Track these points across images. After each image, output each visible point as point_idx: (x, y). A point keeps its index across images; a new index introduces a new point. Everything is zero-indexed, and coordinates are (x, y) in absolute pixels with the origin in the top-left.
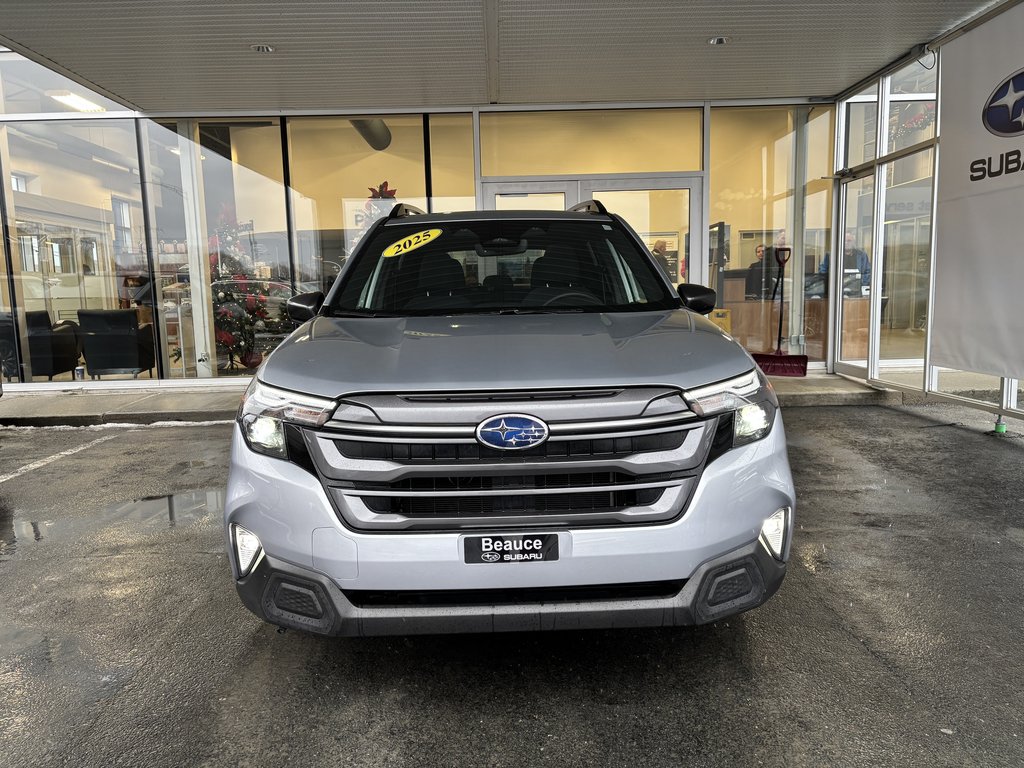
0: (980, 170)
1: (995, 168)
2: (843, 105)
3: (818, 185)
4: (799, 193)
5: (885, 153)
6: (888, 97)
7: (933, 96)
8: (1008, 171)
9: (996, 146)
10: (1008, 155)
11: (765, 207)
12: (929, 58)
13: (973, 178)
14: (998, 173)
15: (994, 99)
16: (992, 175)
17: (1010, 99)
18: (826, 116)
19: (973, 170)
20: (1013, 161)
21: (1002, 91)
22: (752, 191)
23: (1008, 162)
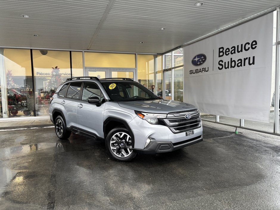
0: (191, 72)
1: (194, 72)
2: (164, 55)
3: (159, 72)
4: (155, 73)
5: (173, 67)
6: (173, 54)
7: (182, 55)
8: (196, 73)
9: (194, 68)
10: (196, 70)
11: (147, 75)
12: (181, 49)
13: (190, 74)
14: (195, 73)
15: (194, 59)
16: (194, 73)
17: (197, 59)
18: (161, 57)
19: (190, 72)
20: (197, 71)
21: (195, 58)
22: (141, 70)
23: (196, 71)
